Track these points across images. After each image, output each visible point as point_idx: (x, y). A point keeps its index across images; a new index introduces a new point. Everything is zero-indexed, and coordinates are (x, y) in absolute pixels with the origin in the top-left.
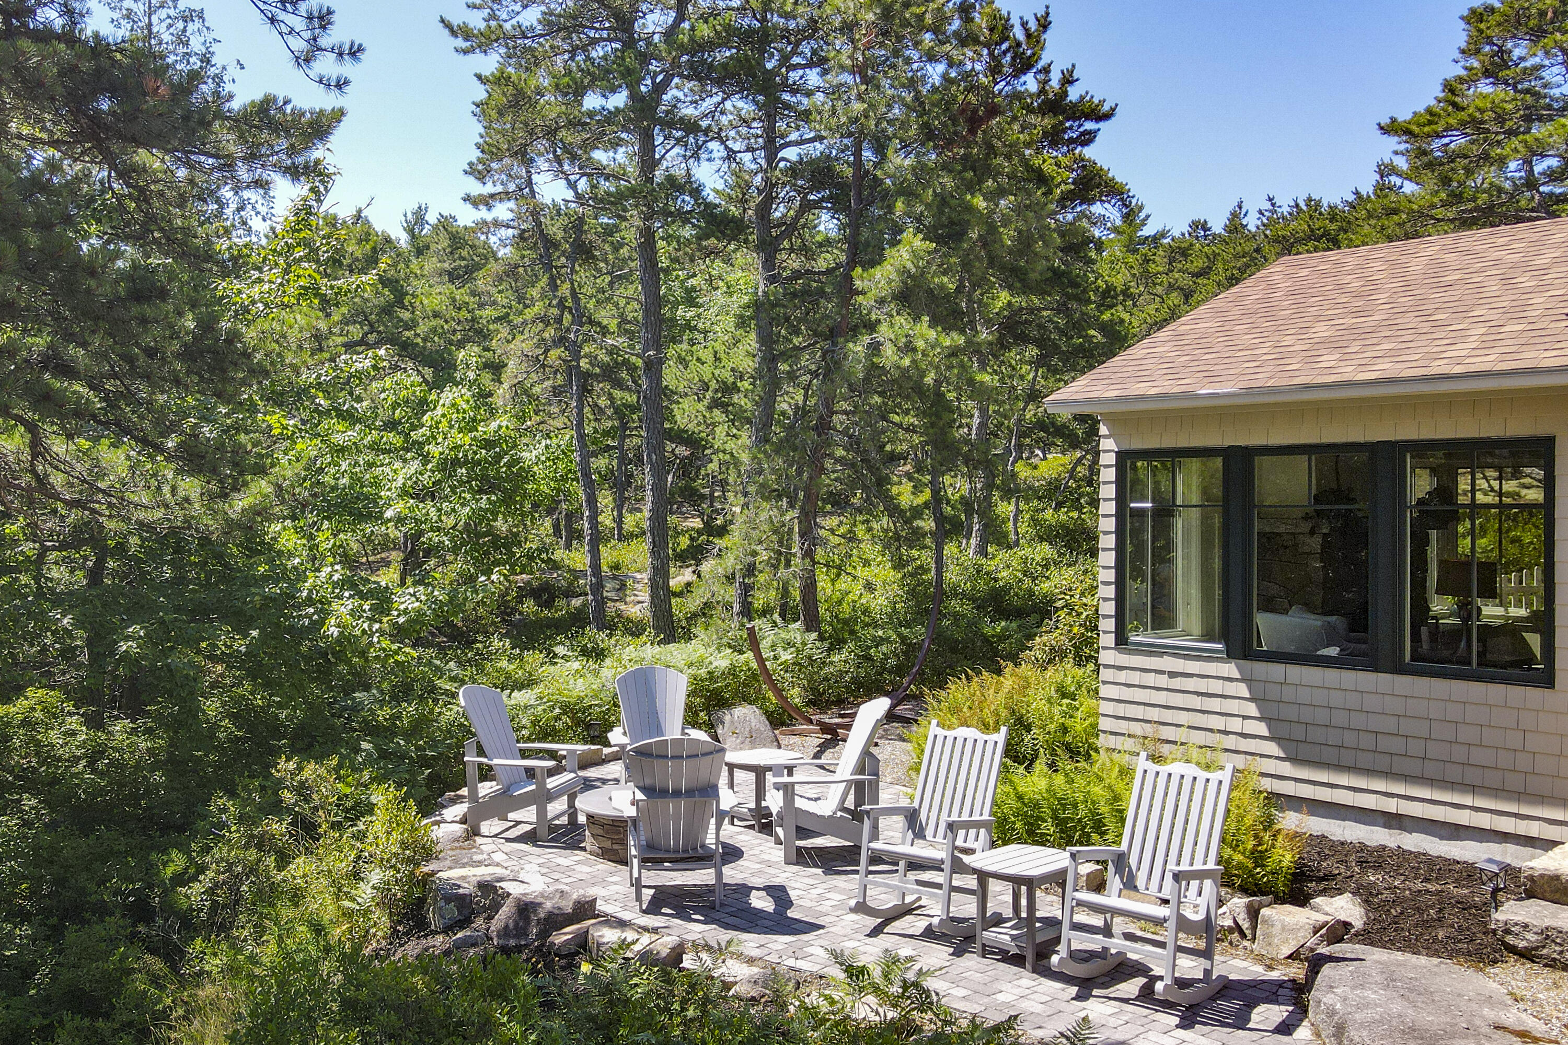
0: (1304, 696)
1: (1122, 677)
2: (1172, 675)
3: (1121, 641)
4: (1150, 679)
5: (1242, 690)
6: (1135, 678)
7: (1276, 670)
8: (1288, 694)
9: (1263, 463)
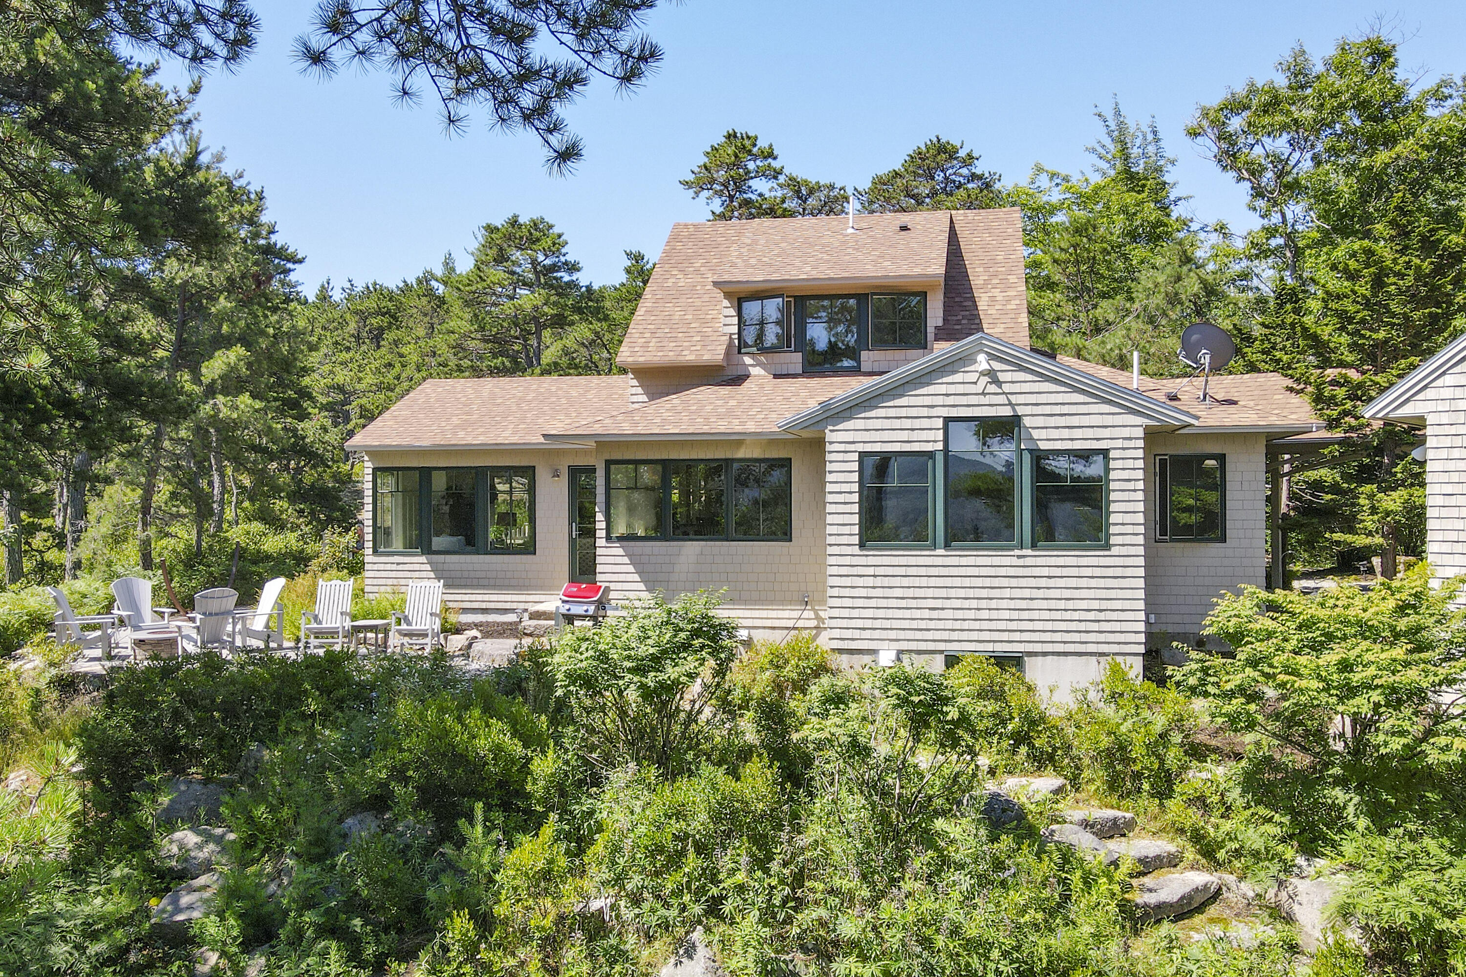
0: (452, 567)
1: (376, 567)
2: (398, 564)
3: (375, 552)
4: (388, 567)
5: (428, 567)
6: (382, 567)
7: (441, 558)
8: (446, 567)
9: (434, 473)
